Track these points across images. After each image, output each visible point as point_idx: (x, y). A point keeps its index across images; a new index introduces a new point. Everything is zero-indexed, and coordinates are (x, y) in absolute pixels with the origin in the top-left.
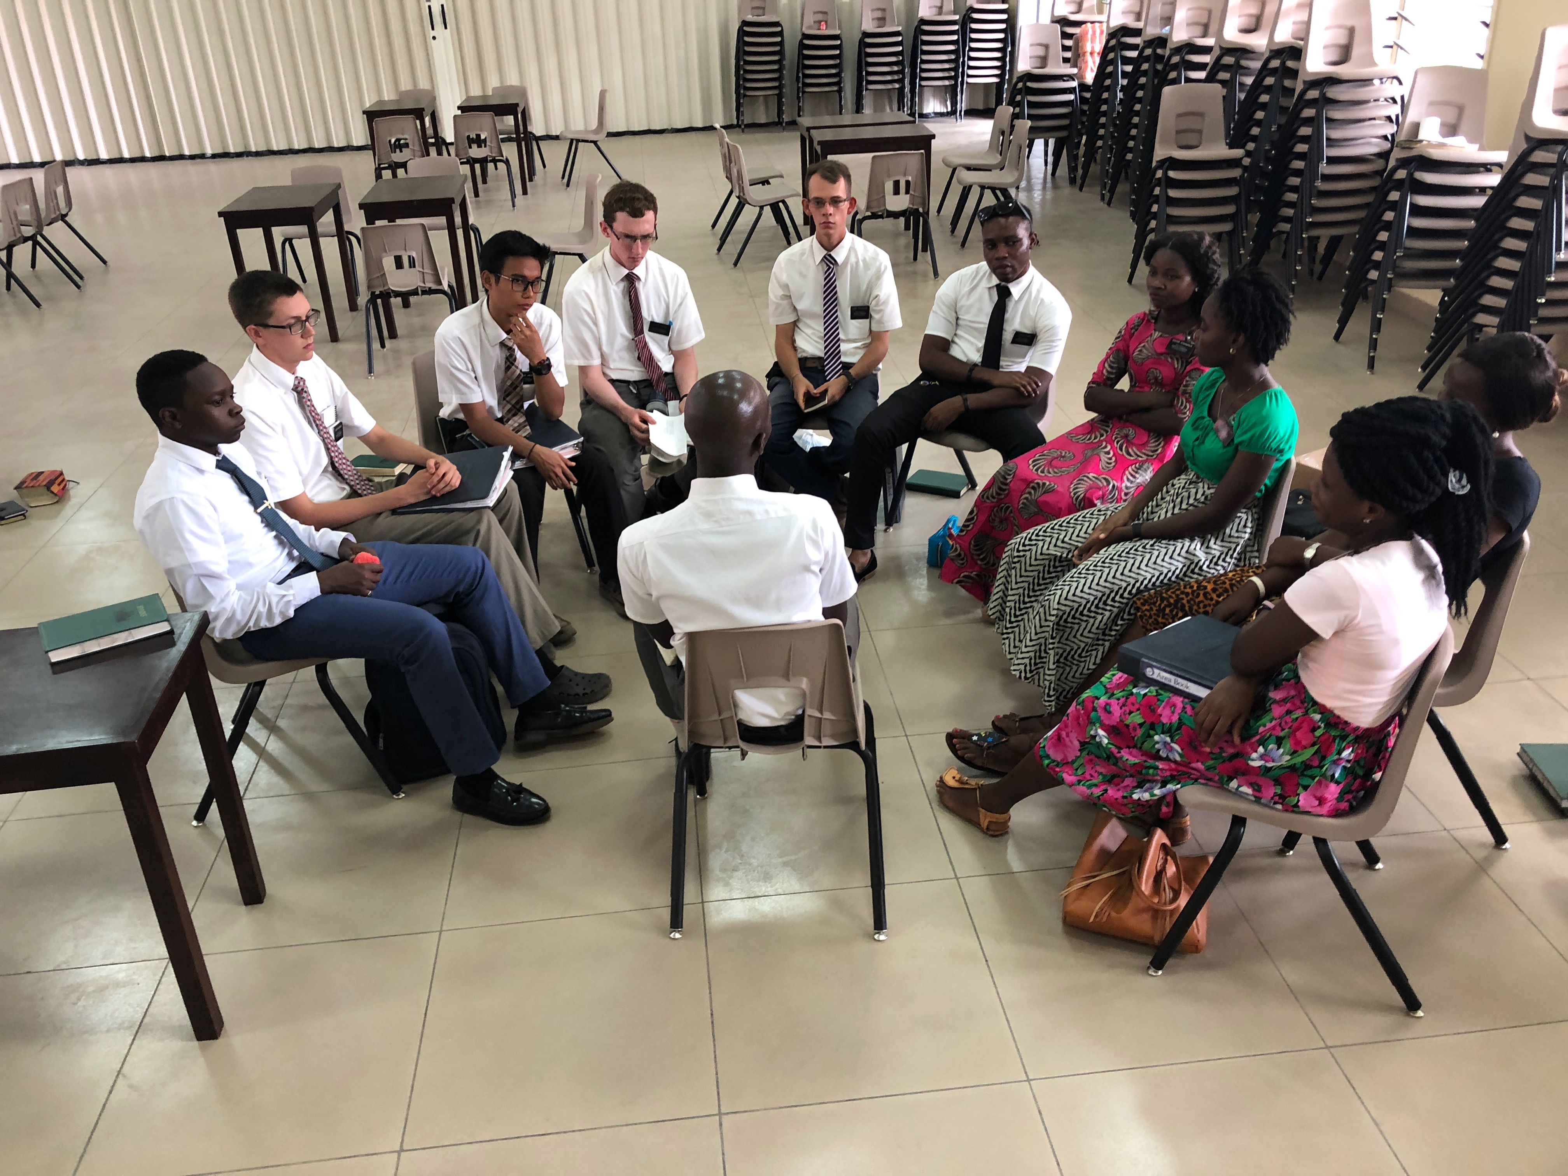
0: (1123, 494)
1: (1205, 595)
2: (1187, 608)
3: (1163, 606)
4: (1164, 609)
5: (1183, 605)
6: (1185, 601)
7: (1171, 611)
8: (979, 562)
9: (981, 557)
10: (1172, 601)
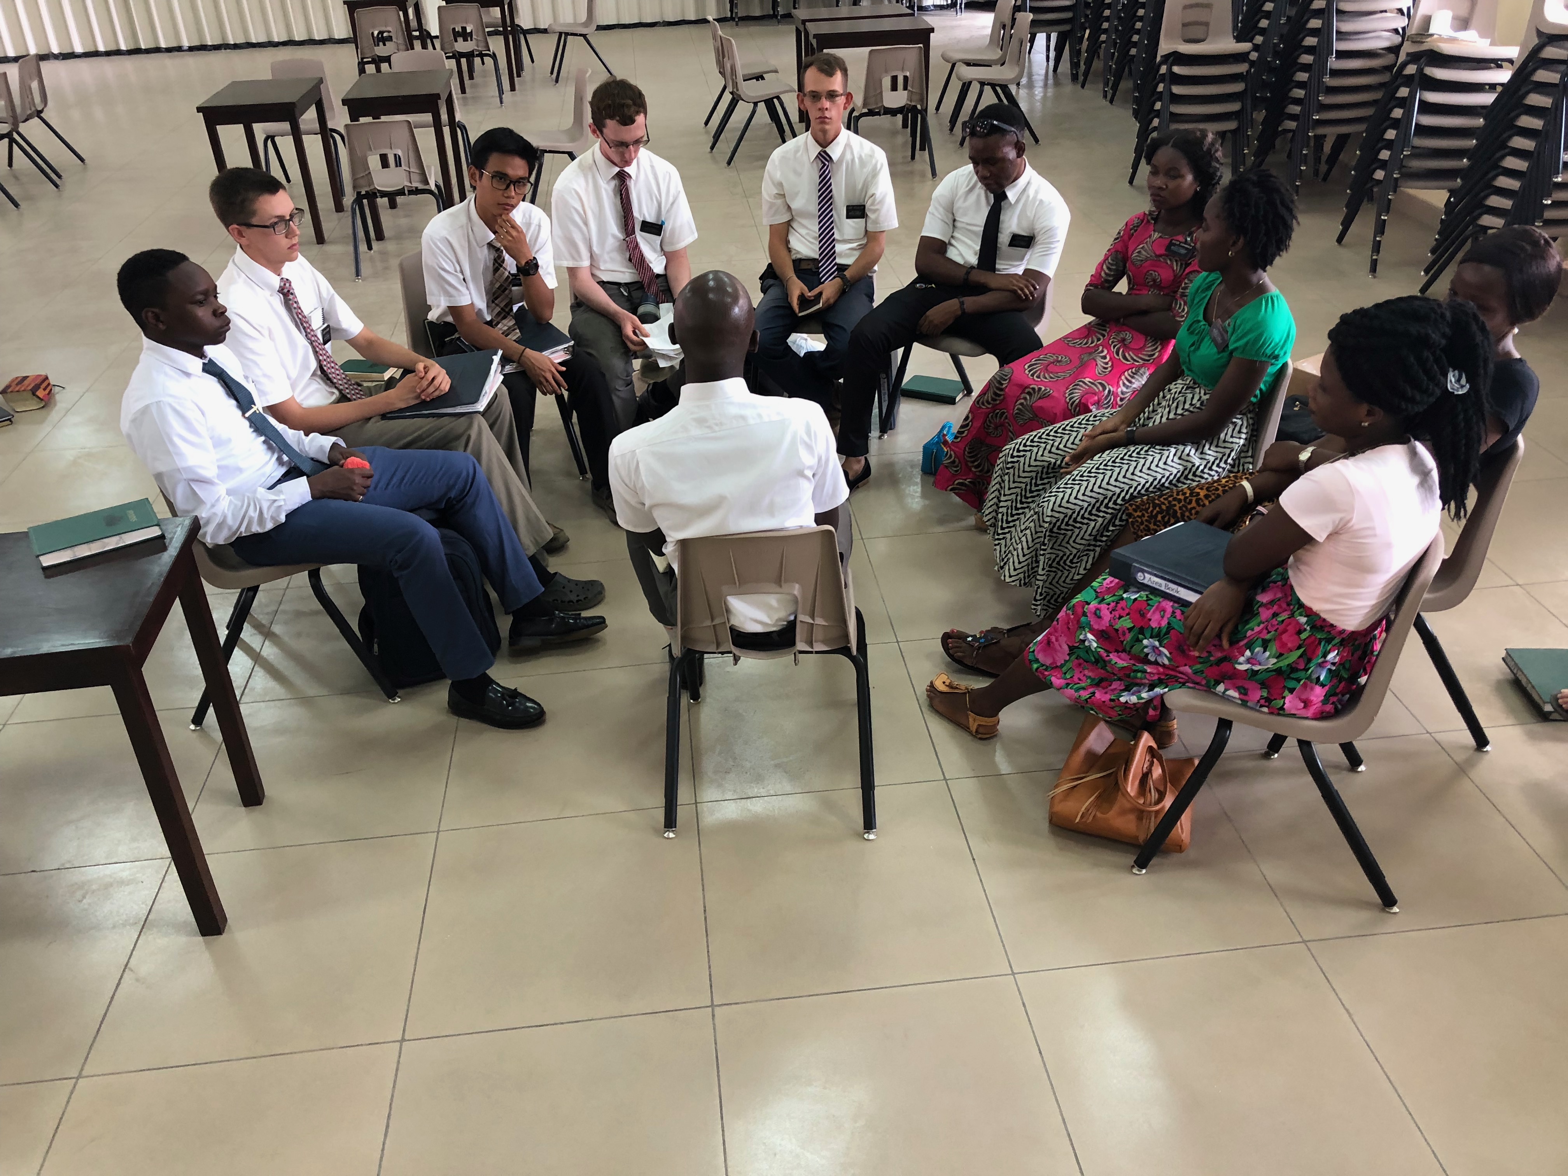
0: (1119, 399)
1: (1197, 501)
2: (1179, 515)
3: (1155, 512)
4: (1156, 516)
5: (1176, 512)
6: (1177, 508)
7: (1163, 518)
8: (973, 469)
9: (976, 463)
10: (1164, 507)
